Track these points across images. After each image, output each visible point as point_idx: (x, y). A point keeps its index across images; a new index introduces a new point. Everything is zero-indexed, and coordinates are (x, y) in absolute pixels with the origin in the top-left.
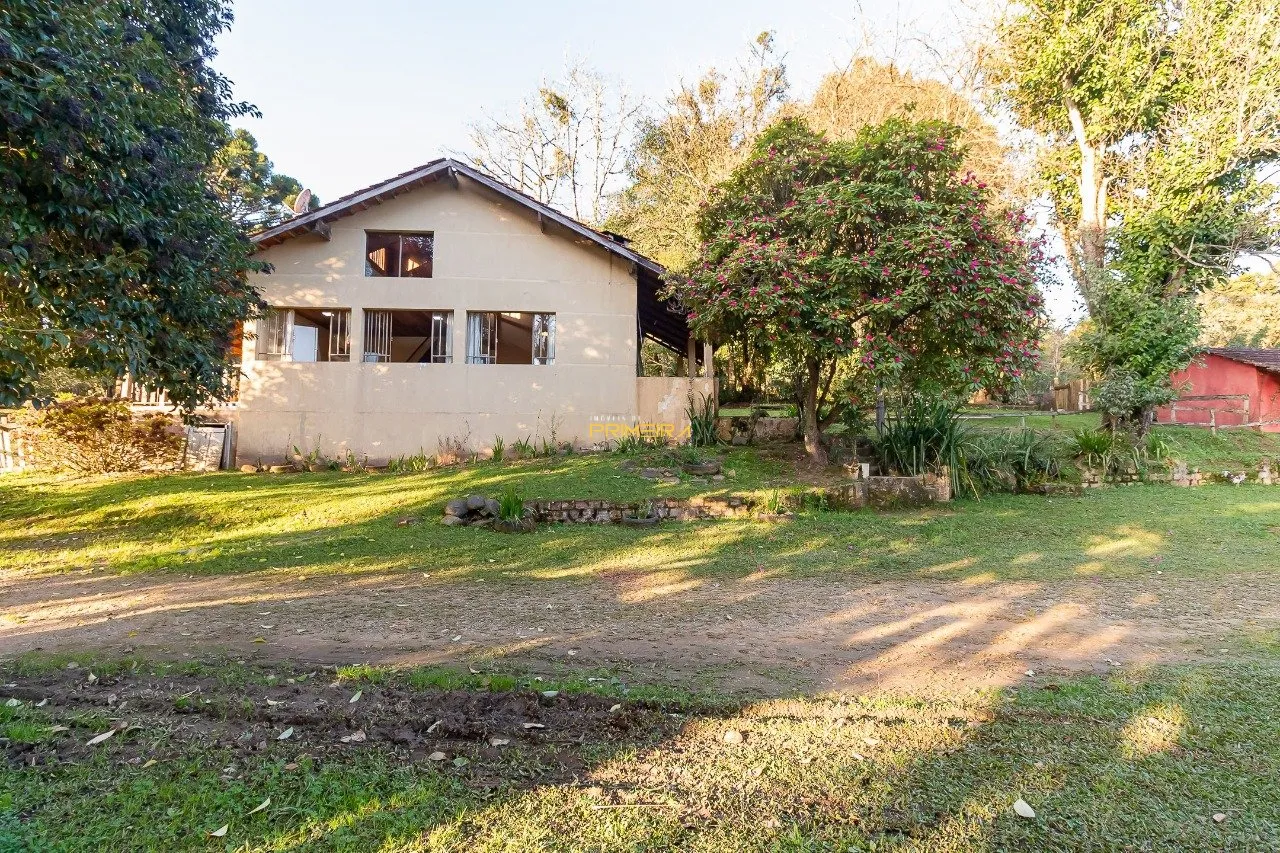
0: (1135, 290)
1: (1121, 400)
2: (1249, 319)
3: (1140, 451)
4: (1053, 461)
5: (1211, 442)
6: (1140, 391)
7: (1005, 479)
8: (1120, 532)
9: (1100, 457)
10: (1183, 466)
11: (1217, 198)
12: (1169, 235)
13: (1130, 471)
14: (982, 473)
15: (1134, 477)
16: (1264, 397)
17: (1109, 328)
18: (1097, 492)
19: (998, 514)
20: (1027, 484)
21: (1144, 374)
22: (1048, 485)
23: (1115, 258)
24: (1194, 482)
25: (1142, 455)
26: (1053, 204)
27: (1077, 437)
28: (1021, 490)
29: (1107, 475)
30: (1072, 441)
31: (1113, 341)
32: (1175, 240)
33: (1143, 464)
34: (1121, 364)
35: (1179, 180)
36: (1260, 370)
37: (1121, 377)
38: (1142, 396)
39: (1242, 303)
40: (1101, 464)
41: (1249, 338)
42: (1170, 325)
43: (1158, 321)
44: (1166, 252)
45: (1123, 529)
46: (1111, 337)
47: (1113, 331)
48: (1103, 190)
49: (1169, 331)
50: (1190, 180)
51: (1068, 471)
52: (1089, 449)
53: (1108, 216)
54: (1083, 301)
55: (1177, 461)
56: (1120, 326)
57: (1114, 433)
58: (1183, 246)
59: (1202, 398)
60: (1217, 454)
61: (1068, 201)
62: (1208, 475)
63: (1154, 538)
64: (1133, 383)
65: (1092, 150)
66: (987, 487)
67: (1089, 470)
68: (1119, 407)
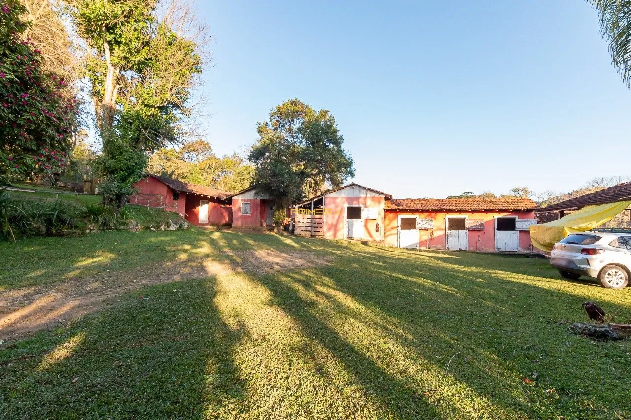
0: (124, 141)
1: (111, 191)
2: (170, 166)
3: (117, 215)
4: (71, 219)
5: (147, 213)
6: (121, 188)
7: (38, 229)
8: (97, 254)
9: (97, 218)
10: (134, 223)
11: (159, 114)
12: (140, 122)
13: (111, 225)
14: (21, 225)
15: (113, 228)
16: (168, 197)
17: (110, 156)
18: (94, 235)
19: (26, 249)
20: (54, 231)
21: (123, 180)
22: (65, 231)
23: (118, 124)
24: (138, 230)
25: (117, 218)
26: (91, 85)
27: (87, 207)
28: (49, 234)
29: (100, 226)
30: (84, 209)
31: (111, 163)
32: (143, 125)
33: (117, 221)
34: (114, 174)
35: (147, 101)
36: (168, 186)
37: (112, 180)
38: (121, 190)
39: (169, 160)
40: (97, 221)
41: (169, 173)
42: (136, 161)
43: (132, 158)
44: (139, 129)
45: (99, 252)
46: (110, 161)
47: (112, 158)
48: (116, 91)
49: (136, 164)
50: (151, 102)
51: (79, 224)
52: (93, 213)
53: (117, 103)
54: (100, 139)
55: (132, 221)
56: (115, 156)
57: (106, 206)
58: (146, 129)
59: (147, 195)
60: (148, 218)
61: (99, 87)
62: (143, 227)
63: (112, 255)
64: (117, 184)
65: (113, 68)
66: (24, 233)
67: (91, 224)
68: (110, 194)
